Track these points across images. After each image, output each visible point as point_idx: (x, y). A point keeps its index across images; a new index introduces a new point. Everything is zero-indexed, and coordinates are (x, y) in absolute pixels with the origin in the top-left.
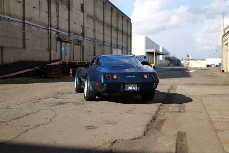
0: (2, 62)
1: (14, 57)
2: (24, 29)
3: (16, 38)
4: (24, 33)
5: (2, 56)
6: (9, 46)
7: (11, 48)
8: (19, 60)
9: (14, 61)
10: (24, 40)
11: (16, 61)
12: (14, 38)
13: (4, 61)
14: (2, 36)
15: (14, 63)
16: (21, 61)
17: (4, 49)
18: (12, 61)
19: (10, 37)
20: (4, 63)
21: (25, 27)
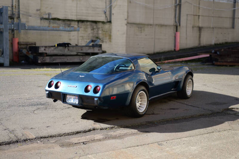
0: (200, 44)
1: (216, 38)
2: (234, 7)
3: (222, 17)
4: (234, 11)
5: (200, 37)
6: (212, 26)
7: (213, 28)
8: (224, 41)
9: (216, 43)
10: (234, 18)
11: (219, 43)
12: (219, 17)
13: (201, 42)
14: (202, 16)
15: (215, 44)
16: (226, 43)
17: (203, 29)
18: (213, 43)
19: (213, 17)
20: (202, 45)
21: (236, 3)
